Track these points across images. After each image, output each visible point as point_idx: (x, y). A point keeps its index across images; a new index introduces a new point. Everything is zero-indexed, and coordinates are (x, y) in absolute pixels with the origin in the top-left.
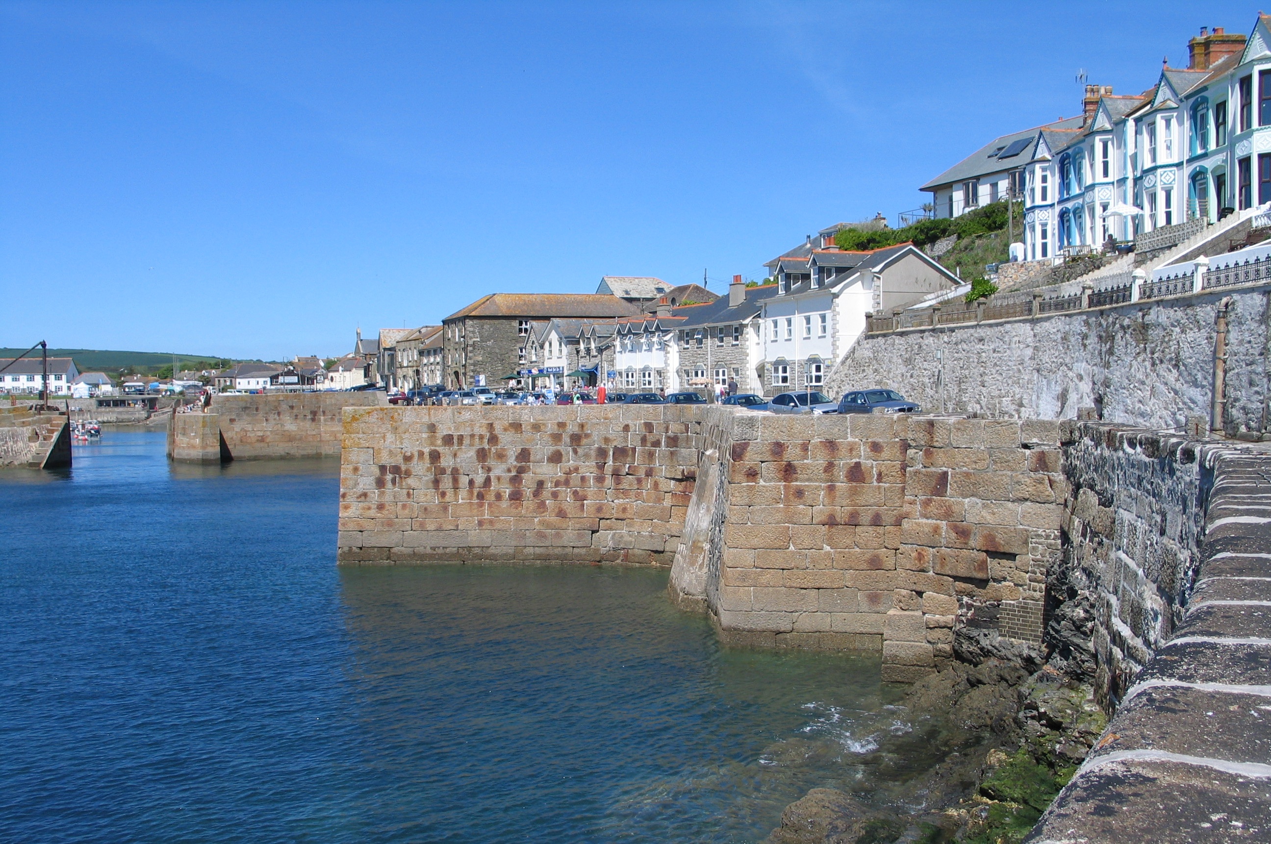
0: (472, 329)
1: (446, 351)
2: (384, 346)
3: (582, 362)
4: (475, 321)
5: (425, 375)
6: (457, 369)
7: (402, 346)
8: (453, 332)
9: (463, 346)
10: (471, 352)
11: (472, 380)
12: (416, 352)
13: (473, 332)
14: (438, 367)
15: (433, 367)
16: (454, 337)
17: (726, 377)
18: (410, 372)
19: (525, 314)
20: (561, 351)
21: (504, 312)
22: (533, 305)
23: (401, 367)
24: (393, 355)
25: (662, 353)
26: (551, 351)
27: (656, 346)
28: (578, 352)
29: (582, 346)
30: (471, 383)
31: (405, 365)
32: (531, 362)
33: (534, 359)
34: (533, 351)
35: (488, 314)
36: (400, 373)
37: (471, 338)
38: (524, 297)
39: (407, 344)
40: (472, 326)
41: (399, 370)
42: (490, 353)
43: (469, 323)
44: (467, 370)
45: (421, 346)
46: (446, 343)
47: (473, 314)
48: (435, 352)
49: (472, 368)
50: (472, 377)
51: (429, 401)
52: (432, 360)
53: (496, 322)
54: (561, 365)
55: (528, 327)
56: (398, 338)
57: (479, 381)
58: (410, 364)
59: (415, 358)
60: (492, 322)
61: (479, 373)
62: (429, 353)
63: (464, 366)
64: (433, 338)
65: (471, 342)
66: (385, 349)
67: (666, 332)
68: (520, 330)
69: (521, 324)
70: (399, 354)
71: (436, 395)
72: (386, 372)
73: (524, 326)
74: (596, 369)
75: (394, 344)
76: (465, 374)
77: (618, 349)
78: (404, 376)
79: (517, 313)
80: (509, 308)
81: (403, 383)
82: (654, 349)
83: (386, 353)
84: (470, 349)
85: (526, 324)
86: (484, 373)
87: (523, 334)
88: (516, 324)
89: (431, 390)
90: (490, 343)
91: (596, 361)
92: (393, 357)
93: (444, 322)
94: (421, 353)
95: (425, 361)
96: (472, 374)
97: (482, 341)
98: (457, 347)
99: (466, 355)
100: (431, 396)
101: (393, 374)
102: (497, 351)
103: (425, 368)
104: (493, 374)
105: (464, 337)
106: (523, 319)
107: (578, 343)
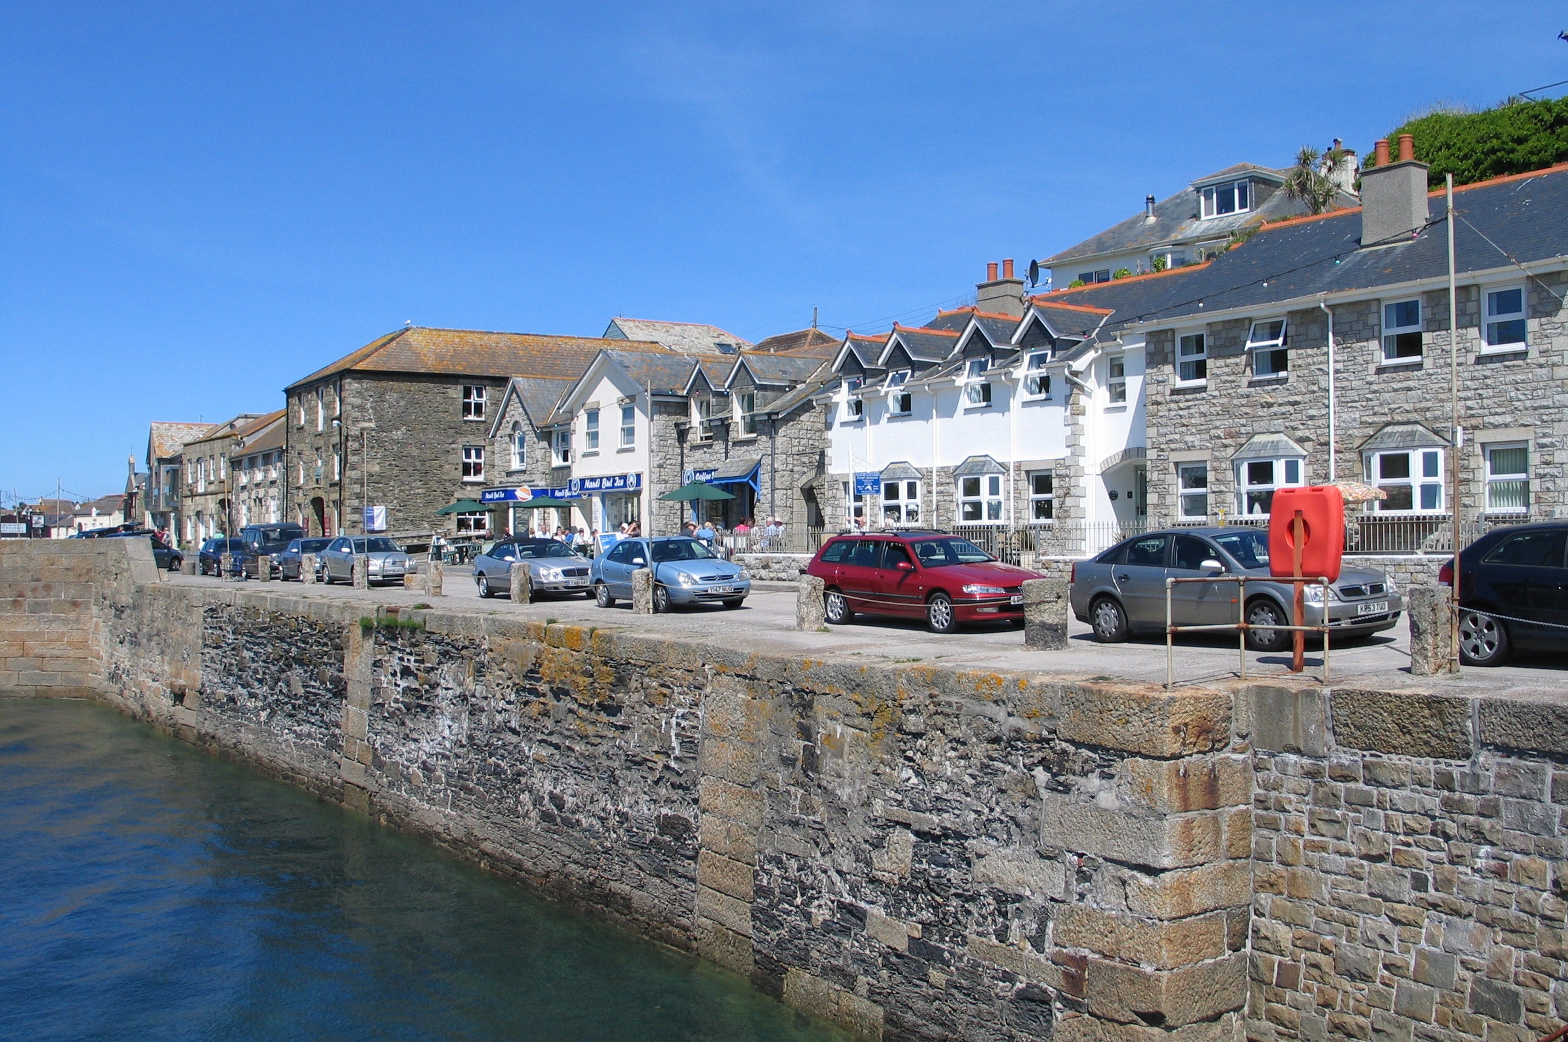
0: (358, 401)
1: (293, 454)
2: (159, 453)
3: (695, 460)
4: (366, 384)
5: (244, 509)
6: (321, 494)
7: (194, 453)
8: (312, 411)
9: (336, 439)
10: (356, 452)
11: (356, 517)
12: (223, 464)
13: (361, 408)
14: (274, 491)
15: (262, 492)
16: (313, 422)
17: (1440, 479)
18: (211, 505)
19: (477, 372)
20: (629, 433)
21: (430, 364)
22: (493, 355)
23: (193, 495)
24: (175, 471)
25: (1058, 413)
26: (593, 437)
27: (1022, 395)
28: (682, 435)
29: (696, 418)
30: (354, 525)
31: (201, 490)
32: (509, 474)
33: (516, 465)
34: (515, 448)
35: (395, 368)
36: (190, 506)
37: (356, 421)
38: (471, 338)
39: (206, 447)
40: (359, 394)
41: (188, 502)
42: (396, 457)
43: (352, 386)
44: (346, 494)
45: (236, 450)
46: (294, 437)
47: (361, 366)
48: (267, 459)
49: (357, 488)
50: (356, 510)
51: (263, 564)
52: (259, 476)
53: (415, 386)
54: (631, 470)
55: (483, 400)
56: (188, 439)
57: (371, 519)
58: (212, 488)
59: (223, 475)
60: (403, 386)
61: (372, 501)
62: (252, 463)
63: (339, 485)
64: (261, 434)
65: (354, 431)
66: (161, 461)
67: (1069, 348)
68: (466, 408)
69: (467, 394)
70: (189, 469)
71: (279, 549)
72: (163, 508)
73: (474, 399)
74: (754, 476)
75: (180, 449)
76: (339, 504)
77: (844, 413)
78: (198, 514)
79: (460, 369)
80: (440, 358)
81: (195, 528)
82: (1015, 404)
83: (164, 468)
84: (353, 445)
85: (480, 395)
86: (383, 501)
87: (472, 417)
88: (456, 392)
89: (266, 537)
90: (397, 434)
91: (753, 454)
92: (175, 476)
93: (290, 392)
94: (235, 464)
95: (244, 480)
96: (356, 503)
97: (380, 429)
98: (320, 442)
99: (344, 462)
100: (265, 551)
101: (175, 509)
102: (415, 452)
103: (244, 495)
104: (403, 504)
105: (339, 418)
106: (472, 382)
107: (683, 409)
